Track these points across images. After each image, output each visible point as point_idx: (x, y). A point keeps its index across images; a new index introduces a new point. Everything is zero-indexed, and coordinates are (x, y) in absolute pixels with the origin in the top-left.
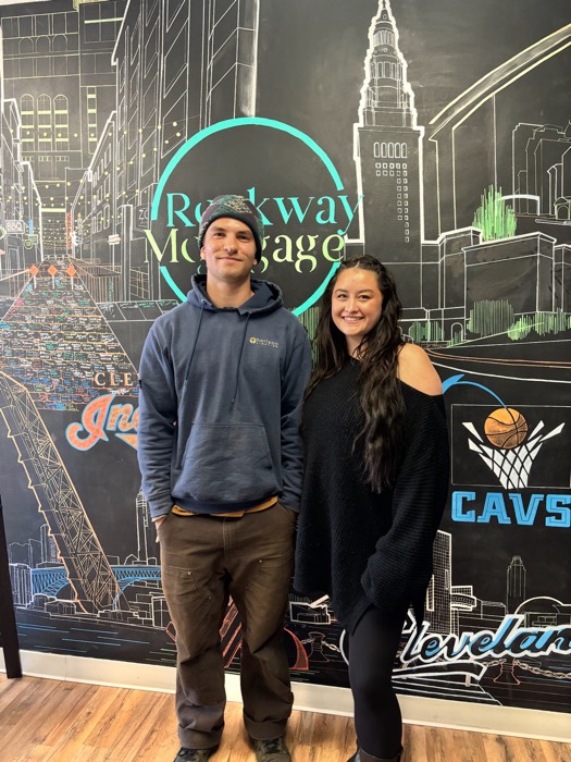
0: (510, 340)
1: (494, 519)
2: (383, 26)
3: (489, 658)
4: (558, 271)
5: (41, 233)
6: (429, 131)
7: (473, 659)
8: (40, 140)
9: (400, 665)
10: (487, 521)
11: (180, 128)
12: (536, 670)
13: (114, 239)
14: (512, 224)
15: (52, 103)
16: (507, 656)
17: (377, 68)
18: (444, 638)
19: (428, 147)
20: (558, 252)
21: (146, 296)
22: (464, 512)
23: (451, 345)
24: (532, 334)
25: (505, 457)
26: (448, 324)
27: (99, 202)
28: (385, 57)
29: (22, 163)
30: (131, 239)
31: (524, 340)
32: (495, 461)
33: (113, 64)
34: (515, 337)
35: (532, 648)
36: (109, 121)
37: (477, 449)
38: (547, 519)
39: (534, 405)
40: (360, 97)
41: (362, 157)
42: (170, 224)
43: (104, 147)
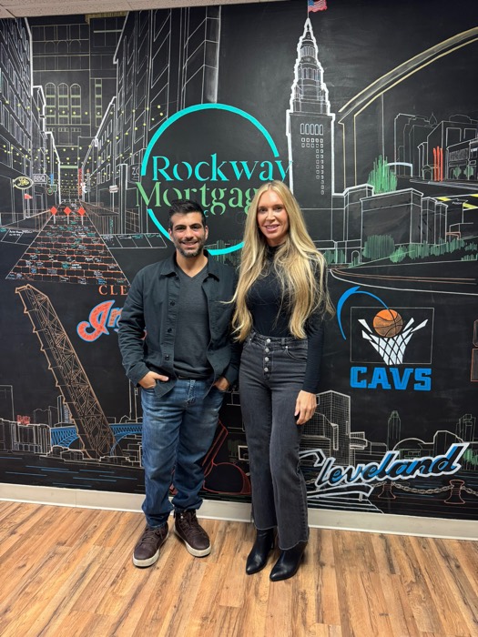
0: (392, 263)
1: (379, 385)
2: (307, 43)
3: (376, 481)
4: (425, 215)
5: (59, 183)
6: (338, 117)
7: (364, 483)
8: (60, 116)
9: (315, 488)
10: (375, 387)
11: (163, 110)
12: (406, 489)
13: (113, 189)
14: (394, 182)
15: (69, 89)
16: (387, 480)
17: (303, 73)
18: (345, 468)
19: (338, 128)
20: (425, 202)
21: (137, 230)
22: (359, 381)
23: (351, 266)
24: (407, 258)
25: (387, 343)
26: (349, 251)
27: (103, 162)
28: (308, 64)
29: (46, 133)
30: (126, 189)
31: (402, 262)
32: (380, 345)
33: (114, 63)
34: (395, 261)
35: (404, 474)
36: (111, 103)
37: (367, 337)
38: (415, 385)
39: (408, 307)
40: (291, 92)
41: (292, 134)
42: (155, 178)
43: (107, 122)
